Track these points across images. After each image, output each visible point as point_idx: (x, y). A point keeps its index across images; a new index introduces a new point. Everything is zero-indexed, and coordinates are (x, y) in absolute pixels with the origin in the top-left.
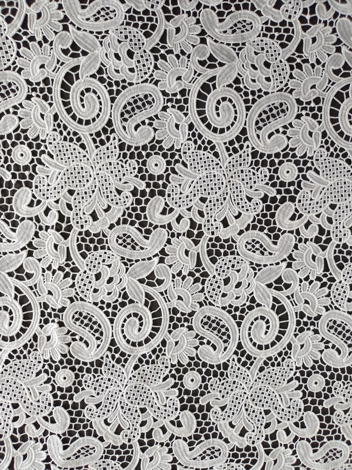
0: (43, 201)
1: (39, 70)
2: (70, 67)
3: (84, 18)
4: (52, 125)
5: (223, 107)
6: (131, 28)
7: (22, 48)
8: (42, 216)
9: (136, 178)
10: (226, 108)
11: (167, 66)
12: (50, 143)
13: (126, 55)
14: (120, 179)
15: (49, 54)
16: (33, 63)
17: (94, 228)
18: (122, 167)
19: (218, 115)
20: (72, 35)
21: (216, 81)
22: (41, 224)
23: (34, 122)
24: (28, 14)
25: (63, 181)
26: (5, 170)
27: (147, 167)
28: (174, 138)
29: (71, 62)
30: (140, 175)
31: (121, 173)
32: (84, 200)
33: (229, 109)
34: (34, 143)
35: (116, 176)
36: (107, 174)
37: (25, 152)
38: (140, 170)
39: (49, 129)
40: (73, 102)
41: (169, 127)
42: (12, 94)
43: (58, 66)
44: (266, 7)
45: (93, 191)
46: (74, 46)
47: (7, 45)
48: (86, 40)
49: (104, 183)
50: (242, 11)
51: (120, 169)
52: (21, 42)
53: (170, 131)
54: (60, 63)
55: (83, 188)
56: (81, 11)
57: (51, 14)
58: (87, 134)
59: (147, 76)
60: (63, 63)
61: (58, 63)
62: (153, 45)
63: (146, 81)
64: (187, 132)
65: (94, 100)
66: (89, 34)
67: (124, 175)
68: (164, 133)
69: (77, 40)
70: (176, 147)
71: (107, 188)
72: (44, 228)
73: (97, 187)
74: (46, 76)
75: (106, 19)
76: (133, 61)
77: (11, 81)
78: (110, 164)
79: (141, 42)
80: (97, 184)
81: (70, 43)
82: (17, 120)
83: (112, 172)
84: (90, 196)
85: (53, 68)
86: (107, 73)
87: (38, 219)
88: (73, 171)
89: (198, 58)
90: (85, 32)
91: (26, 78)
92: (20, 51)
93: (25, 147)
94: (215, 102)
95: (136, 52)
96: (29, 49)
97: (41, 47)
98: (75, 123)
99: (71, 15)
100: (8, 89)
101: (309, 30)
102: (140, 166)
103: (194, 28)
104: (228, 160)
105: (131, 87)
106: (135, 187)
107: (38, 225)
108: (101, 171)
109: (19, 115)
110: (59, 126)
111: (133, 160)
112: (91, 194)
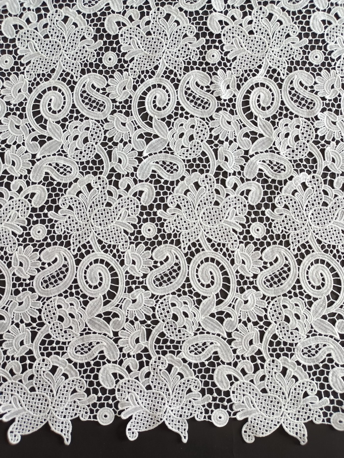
0: (239, 195)
1: (249, 298)
2: (224, 303)
3: (215, 344)
4: (235, 256)
6: (176, 339)
7: (263, 315)
8: (239, 183)
9: (165, 218)
10: (94, 280)
12: (235, 241)
13: (179, 317)
14: (178, 217)
15: (242, 312)
16: (253, 304)
17: (197, 177)
18: (177, 227)
19: (100, 274)
20: (223, 330)
21: (103, 301)
22: (240, 177)
23: (250, 257)
24: (260, 343)
25: (224, 212)
26: (271, 218)
27: (157, 228)
28: (136, 253)
29: (223, 307)
30: (162, 221)
31: (177, 222)
32: (206, 198)
33: (91, 280)
34: (248, 240)
35: (181, 219)
36: (189, 220)
37: (255, 232)
38: (162, 225)
39: (238, 252)
40: (219, 275)
41: (141, 261)
42: (269, 278)
43: (233, 303)
44: (64, 367)
45: (199, 205)
46: (221, 320)
47: (275, 316)
48: (212, 326)
49: (191, 213)
50: (84, 362)
51: (178, 225)
52: (264, 320)
53: (139, 258)
54: (232, 306)
55: (208, 207)
56: (218, 350)
57: (242, 345)
58: (206, 251)
59: (161, 301)
60: (230, 306)
61: (234, 306)
62: (157, 327)
63: (161, 297)
64: (125, 259)
65: (203, 278)
66: (210, 331)
67: (175, 221)
68: (144, 256)
69: (220, 326)
70: (134, 245)
71: (188, 209)
72: (237, 174)
73: (196, 209)
74: (243, 295)
75: (197, 344)
76: (173, 312)
77: (270, 288)
78: (187, 228)
79: (167, 328)
80: (196, 211)
81: (224, 323)
82: (263, 258)
83: (185, 222)
84: (201, 201)
85: (237, 301)
86: (194, 301)
87: (242, 180)
88: (216, 220)
89: (119, 319)
90: (214, 332)
91: (258, 292)
92: (265, 313)
93: (255, 236)
94: (103, 285)
95: (171, 320)
96: (257, 315)
97: (248, 318)
98: (216, 259)
99: (225, 345)
100: (272, 282)
101: (26, 351)
102: (162, 229)
103: (124, 344)
104: (90, 238)
105: (173, 291)
106: (165, 211)
107: (242, 176)
108: (194, 222)
109: (262, 262)
110: (230, 256)
111: (169, 232)
112: (201, 203)
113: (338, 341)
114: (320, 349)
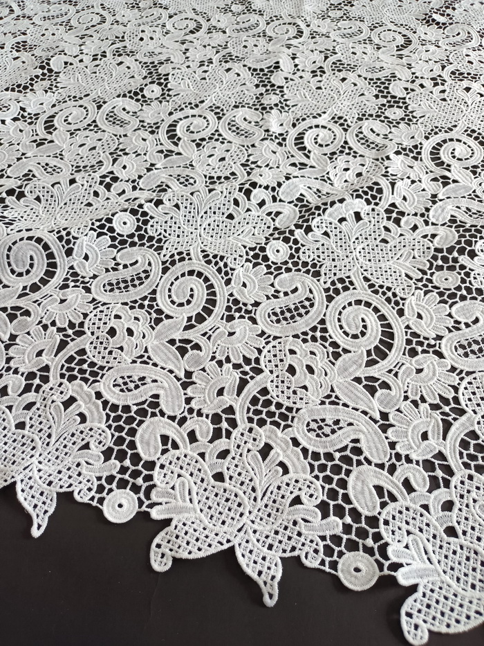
0: (264, 215)
1: (238, 330)
2: (195, 329)
3: (159, 383)
4: (234, 275)
5: (24, 266)
6: (100, 363)
7: (253, 358)
8: (268, 200)
9: (153, 215)
10: (20, 264)
11: (72, 316)
12: (240, 256)
13: (118, 332)
14: (172, 218)
15: (219, 347)
16: (242, 340)
18: (165, 231)
19: (32, 258)
20: (182, 366)
21: (19, 292)
22: (272, 194)
23: (256, 281)
24: (235, 396)
25: (237, 228)
26: (301, 242)
27: (137, 224)
28: (94, 246)
29: (193, 335)
30: (148, 218)
31: (169, 224)
32: (218, 206)
33: (16, 262)
34: (260, 260)
35: (175, 223)
36: (185, 227)
37: (274, 253)
38: (146, 222)
39: (239, 271)
40: (203, 294)
41: (97, 259)
42: (278, 311)
43: (211, 332)
45: (206, 213)
46: (183, 351)
47: (273, 363)
48: (167, 357)
49: (191, 219)
51: (168, 229)
52: (253, 365)
53: (97, 255)
54: (208, 335)
55: (217, 218)
56: (161, 392)
57: (204, 393)
58: (194, 261)
59: (101, 308)
60: (204, 335)
61: (210, 336)
62: (79, 340)
63: (105, 304)
64: (76, 248)
65: (177, 295)
66: (158, 363)
67: (166, 222)
68: (104, 254)
69: (178, 359)
70: (95, 234)
71: (190, 212)
72: (270, 189)
73: (200, 216)
74: (230, 324)
75: (129, 377)
76: (112, 325)
77: (276, 325)
78: (178, 236)
79: (94, 345)
80: (199, 219)
81: (187, 356)
82: (276, 285)
83: (179, 228)
84: (210, 208)
85: (218, 331)
86: (151, 319)
87: (274, 199)
88: (223, 235)
89: (29, 319)
90: (164, 366)
91: (255, 325)
92: (257, 355)
93: (272, 258)
94: (31, 274)
95: (104, 333)
96: (244, 356)
97: (228, 356)
98: (206, 273)
99: (177, 388)
100: (281, 317)
102: (144, 227)
103: (17, 353)
105: (125, 301)
107: (275, 193)
108: (191, 230)
109: (273, 289)
110: (226, 273)
111: (152, 235)
112: (209, 210)
113: (376, 422)
114: (340, 428)
